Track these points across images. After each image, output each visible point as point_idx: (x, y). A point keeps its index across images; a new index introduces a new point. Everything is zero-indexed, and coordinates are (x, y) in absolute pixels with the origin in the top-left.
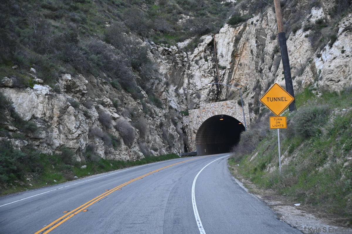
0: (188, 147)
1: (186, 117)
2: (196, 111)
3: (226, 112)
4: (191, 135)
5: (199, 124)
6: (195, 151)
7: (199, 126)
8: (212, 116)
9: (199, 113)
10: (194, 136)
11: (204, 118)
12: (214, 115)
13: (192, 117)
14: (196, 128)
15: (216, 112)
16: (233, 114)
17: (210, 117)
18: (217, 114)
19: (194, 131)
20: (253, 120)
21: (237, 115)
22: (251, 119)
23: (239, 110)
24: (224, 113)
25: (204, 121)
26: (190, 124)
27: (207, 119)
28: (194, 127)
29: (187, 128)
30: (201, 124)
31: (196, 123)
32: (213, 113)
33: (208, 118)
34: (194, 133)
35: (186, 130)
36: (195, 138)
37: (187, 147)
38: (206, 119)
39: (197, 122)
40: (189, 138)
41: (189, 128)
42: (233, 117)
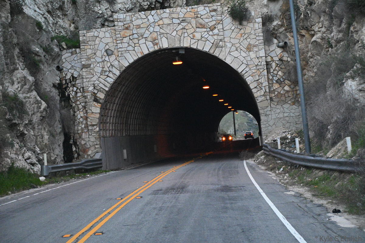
0: (75, 143)
1: (72, 53)
2: (101, 35)
3: (193, 41)
4: (84, 107)
5: (111, 75)
6: (98, 156)
7: (111, 80)
8: (151, 50)
9: (110, 40)
10: (96, 109)
11: (127, 55)
12: (156, 48)
13: (89, 52)
14: (101, 85)
15: (164, 39)
16: (216, 45)
17: (146, 52)
18: (165, 46)
19: (94, 94)
20: (274, 65)
21: (227, 50)
22: (268, 64)
23: (233, 35)
24: (186, 44)
25: (127, 64)
26: (84, 73)
27: (136, 58)
28: (97, 82)
29: (74, 86)
30: (118, 73)
31: (103, 72)
32: (154, 41)
33: (140, 56)
34: (96, 100)
35: (71, 91)
36: (98, 116)
37: (71, 142)
38: (131, 61)
39: (106, 69)
40: (80, 115)
41: (79, 86)
42: (216, 54)
